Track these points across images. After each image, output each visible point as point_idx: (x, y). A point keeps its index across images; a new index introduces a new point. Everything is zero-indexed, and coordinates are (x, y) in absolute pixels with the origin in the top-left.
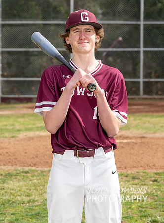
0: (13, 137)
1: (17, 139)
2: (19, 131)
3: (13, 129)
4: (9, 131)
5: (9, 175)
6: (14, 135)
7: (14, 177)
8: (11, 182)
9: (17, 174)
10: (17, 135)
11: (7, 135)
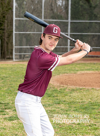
0: (75, 73)
1: (77, 74)
2: (78, 70)
3: (75, 69)
4: (73, 70)
5: (73, 90)
6: (75, 72)
8: (74, 93)
9: (77, 90)
10: (77, 72)
11: (72, 72)
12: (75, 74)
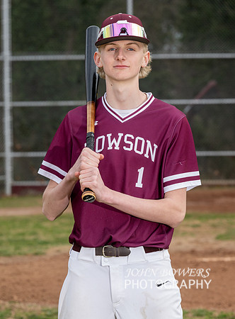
0: (36, 254)
1: (44, 257)
2: (45, 243)
3: (35, 240)
4: (29, 244)
10: (43, 251)
11: (25, 249)
12: (37, 258)
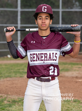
3: (23, 72)
7: (17, 103)
9: (19, 101)
